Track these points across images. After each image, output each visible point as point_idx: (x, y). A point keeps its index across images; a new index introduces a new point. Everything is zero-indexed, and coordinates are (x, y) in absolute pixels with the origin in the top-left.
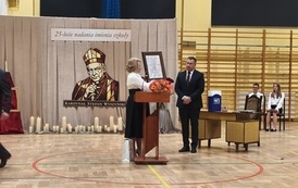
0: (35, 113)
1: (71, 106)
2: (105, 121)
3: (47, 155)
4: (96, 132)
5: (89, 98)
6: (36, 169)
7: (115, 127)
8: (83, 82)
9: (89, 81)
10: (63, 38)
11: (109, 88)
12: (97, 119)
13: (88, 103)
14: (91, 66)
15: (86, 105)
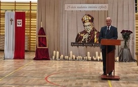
0: (56, 49)
1: (75, 46)
2: (93, 54)
3: (56, 72)
4: (88, 60)
5: (84, 42)
6: (47, 80)
7: (99, 58)
8: (82, 33)
9: (85, 32)
10: (71, 9)
11: (95, 36)
12: (89, 53)
13: (84, 44)
14: (86, 24)
15: (83, 45)
